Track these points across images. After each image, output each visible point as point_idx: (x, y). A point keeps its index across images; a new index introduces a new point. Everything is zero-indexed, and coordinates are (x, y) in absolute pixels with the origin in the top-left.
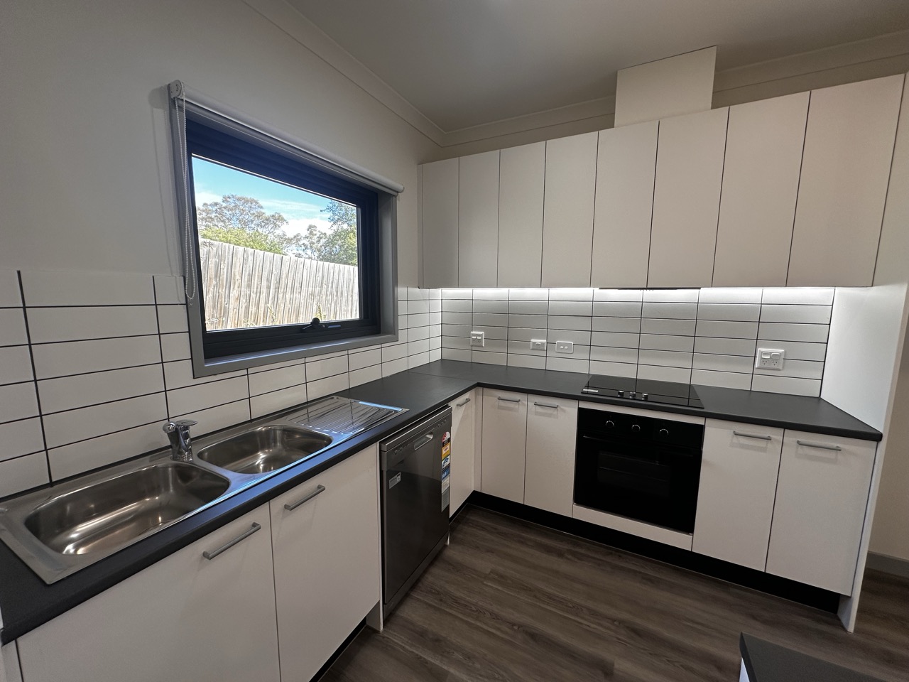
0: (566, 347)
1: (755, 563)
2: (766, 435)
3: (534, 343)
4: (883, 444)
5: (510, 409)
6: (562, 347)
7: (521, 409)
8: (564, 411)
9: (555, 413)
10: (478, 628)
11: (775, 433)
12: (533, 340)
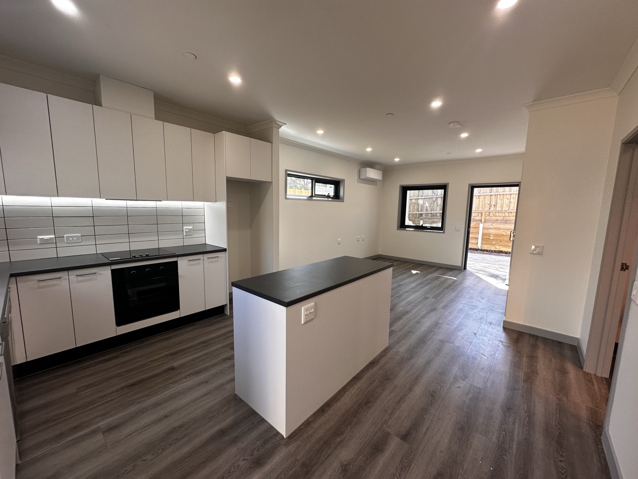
0: (75, 239)
1: (201, 309)
2: (199, 258)
3: (41, 239)
4: (227, 251)
5: (54, 285)
6: (71, 239)
7: (64, 283)
8: (101, 274)
9: (94, 277)
10: (98, 406)
11: (200, 257)
12: (38, 237)
